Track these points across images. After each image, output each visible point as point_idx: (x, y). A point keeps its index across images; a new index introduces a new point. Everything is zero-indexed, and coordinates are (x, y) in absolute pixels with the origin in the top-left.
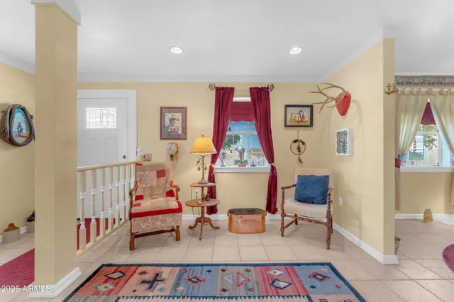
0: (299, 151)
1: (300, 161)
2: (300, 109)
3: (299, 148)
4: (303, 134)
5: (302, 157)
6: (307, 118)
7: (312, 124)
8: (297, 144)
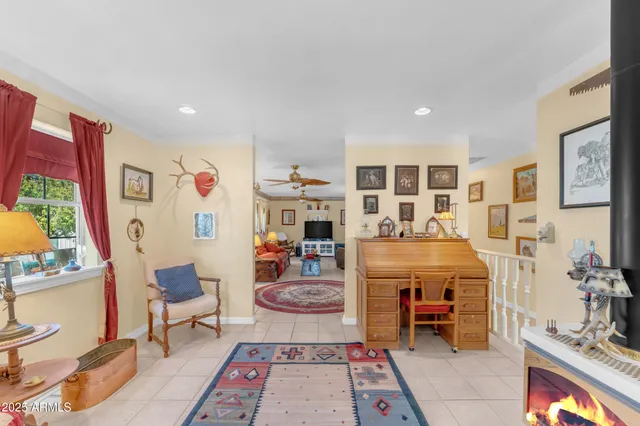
0: (138, 236)
1: (139, 250)
2: (138, 174)
3: (137, 232)
4: (143, 211)
5: (142, 244)
6: (146, 190)
7: (151, 199)
8: (134, 226)
